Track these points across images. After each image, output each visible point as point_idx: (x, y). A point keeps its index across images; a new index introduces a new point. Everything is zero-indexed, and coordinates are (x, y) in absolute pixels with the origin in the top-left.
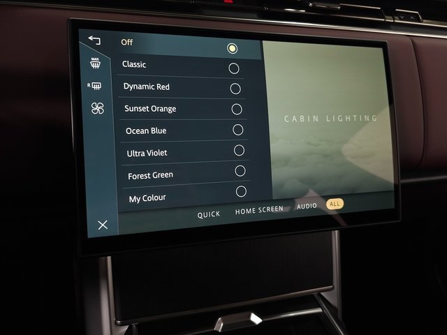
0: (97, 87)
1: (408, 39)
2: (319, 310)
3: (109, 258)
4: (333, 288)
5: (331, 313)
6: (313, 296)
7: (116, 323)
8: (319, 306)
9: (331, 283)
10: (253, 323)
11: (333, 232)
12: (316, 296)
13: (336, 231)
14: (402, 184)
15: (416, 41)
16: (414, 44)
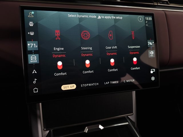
0: (32, 34)
1: (163, 12)
2: (127, 123)
3: (40, 104)
4: (133, 114)
5: (132, 124)
6: (125, 117)
7: (44, 130)
8: (127, 121)
9: (132, 112)
10: (100, 129)
11: (133, 92)
12: (126, 118)
13: (134, 91)
14: (160, 72)
15: (167, 13)
16: (165, 13)
